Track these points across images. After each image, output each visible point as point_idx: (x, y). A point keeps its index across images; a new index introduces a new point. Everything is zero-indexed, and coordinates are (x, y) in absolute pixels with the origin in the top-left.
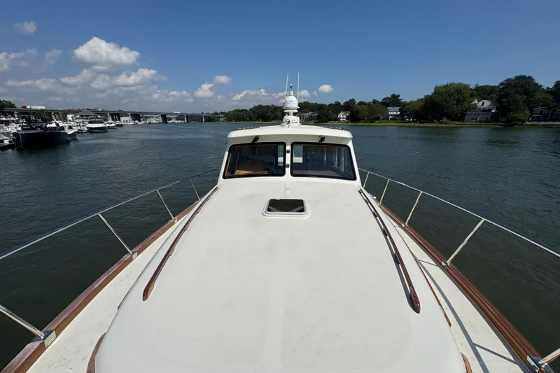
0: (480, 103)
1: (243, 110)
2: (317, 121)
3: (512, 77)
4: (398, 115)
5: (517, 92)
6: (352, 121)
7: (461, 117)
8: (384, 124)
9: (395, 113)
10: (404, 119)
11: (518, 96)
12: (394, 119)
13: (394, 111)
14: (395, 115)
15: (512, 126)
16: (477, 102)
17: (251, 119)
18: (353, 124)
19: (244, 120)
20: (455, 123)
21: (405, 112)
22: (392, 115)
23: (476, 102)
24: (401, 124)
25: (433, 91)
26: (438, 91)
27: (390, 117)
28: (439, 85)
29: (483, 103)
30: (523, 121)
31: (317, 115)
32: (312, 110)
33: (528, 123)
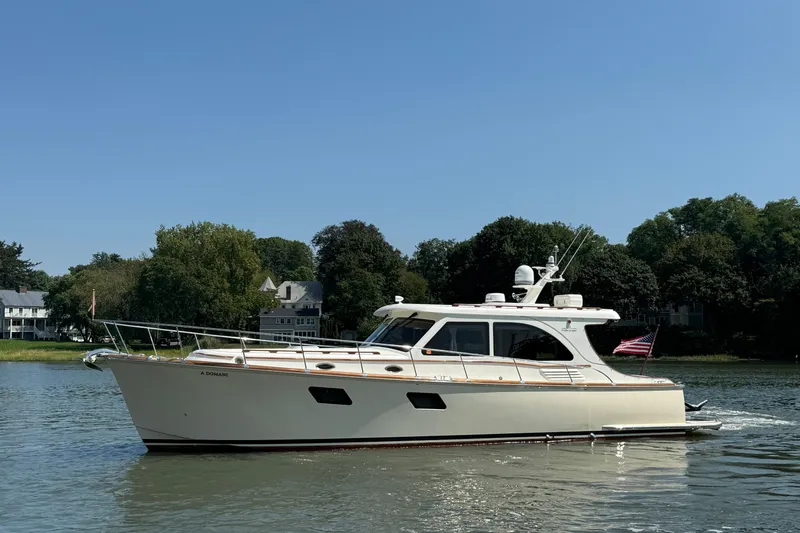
0: (282, 291)
3: (339, 223)
4: (40, 321)
5: (364, 265)
9: (28, 314)
10: (66, 338)
12: (30, 337)
13: (22, 306)
14: (30, 322)
16: (273, 287)
22: (17, 322)
23: (270, 284)
24: (56, 355)
25: (155, 245)
26: (169, 245)
27: (13, 329)
28: (168, 227)
29: (289, 289)
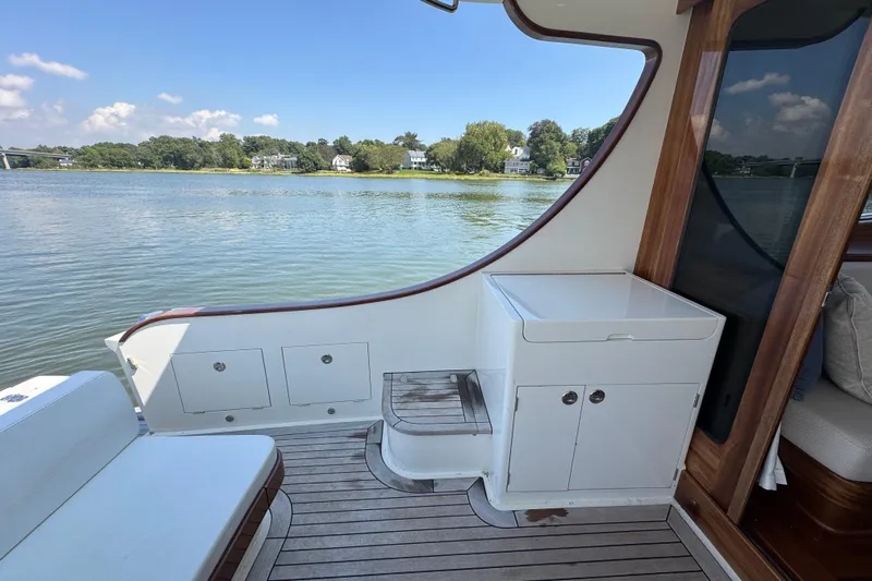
0: (513, 152)
1: (122, 146)
2: (296, 170)
3: (540, 121)
4: (423, 163)
5: (552, 138)
6: (359, 171)
7: (500, 169)
8: (408, 176)
9: (419, 160)
10: (432, 170)
11: (554, 144)
12: (420, 169)
13: (418, 157)
14: (420, 163)
15: (554, 179)
16: (510, 150)
17: (147, 164)
18: (363, 175)
19: (130, 166)
20: (494, 176)
21: (434, 158)
22: (416, 163)
23: (508, 148)
24: (429, 176)
25: (465, 131)
26: (471, 131)
27: (414, 166)
28: (470, 123)
29: (516, 150)
30: (563, 174)
31: (295, 159)
32: (281, 151)
33: (567, 176)
